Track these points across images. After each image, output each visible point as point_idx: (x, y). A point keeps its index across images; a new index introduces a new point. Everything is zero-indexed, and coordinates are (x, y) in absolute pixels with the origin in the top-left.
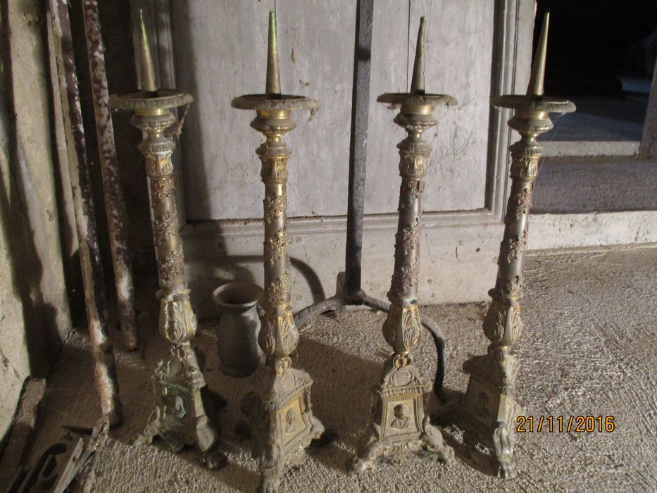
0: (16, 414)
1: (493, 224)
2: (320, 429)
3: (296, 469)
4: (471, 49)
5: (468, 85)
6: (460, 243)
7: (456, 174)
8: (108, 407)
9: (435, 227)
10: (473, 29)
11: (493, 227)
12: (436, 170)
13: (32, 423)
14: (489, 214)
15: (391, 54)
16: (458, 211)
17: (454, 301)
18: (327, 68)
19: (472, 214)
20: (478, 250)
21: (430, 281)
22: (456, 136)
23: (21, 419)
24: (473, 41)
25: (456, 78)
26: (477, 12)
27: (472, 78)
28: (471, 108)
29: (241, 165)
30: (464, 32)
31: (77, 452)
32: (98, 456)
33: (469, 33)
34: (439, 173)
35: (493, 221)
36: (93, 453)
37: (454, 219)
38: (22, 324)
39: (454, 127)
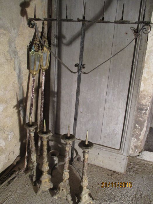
0: (14, 162)
1: (120, 154)
2: (52, 187)
3: (45, 192)
4: (119, 112)
5: (118, 120)
6: (111, 156)
7: (113, 139)
8: (25, 166)
9: (105, 150)
10: (120, 108)
11: (120, 155)
12: (108, 137)
13: (15, 164)
14: (119, 151)
15: (100, 110)
16: (112, 148)
17: (108, 169)
18: (86, 110)
19: (115, 150)
20: (115, 159)
21: (103, 162)
22: (114, 131)
23: (14, 163)
24: (120, 110)
25: (115, 118)
26: (122, 104)
27: (119, 119)
28: (118, 125)
29: (66, 125)
30: (118, 108)
31: (17, 173)
32: (19, 175)
33: (119, 108)
34: (109, 138)
35: (120, 153)
36: (19, 174)
37: (110, 150)
38: (20, 146)
39: (113, 129)
